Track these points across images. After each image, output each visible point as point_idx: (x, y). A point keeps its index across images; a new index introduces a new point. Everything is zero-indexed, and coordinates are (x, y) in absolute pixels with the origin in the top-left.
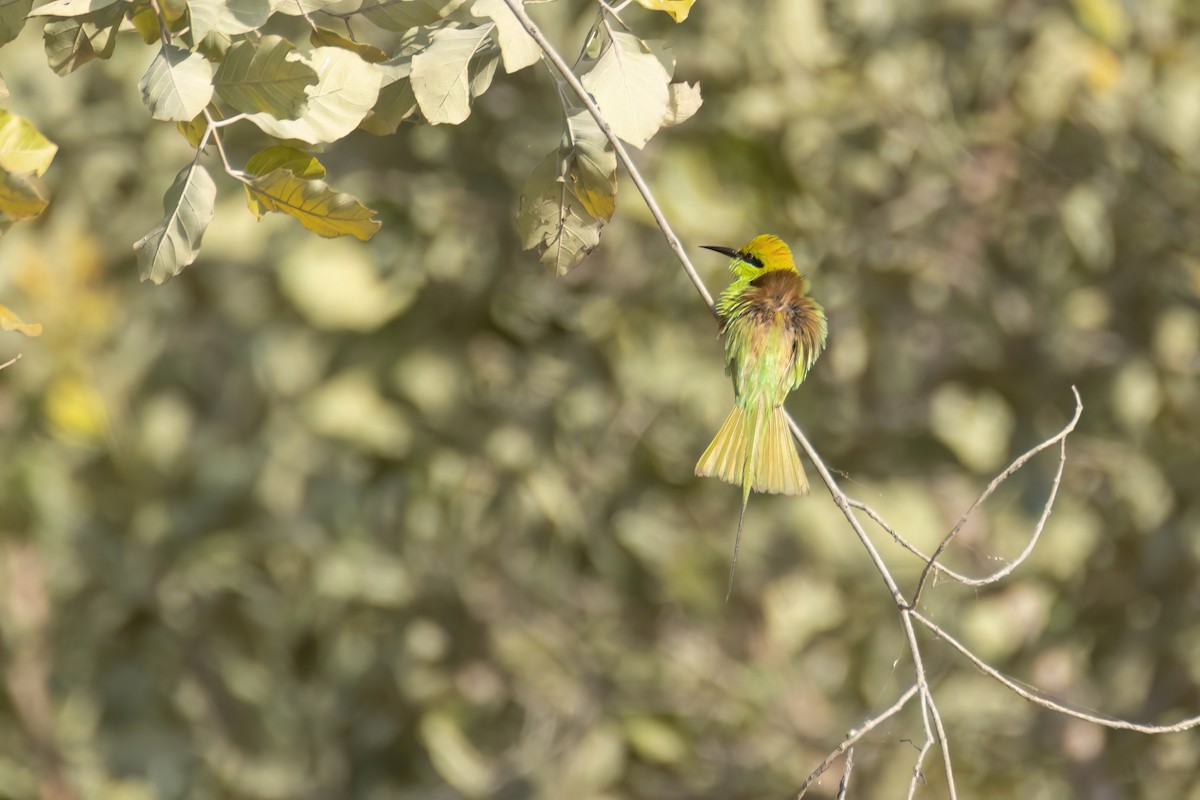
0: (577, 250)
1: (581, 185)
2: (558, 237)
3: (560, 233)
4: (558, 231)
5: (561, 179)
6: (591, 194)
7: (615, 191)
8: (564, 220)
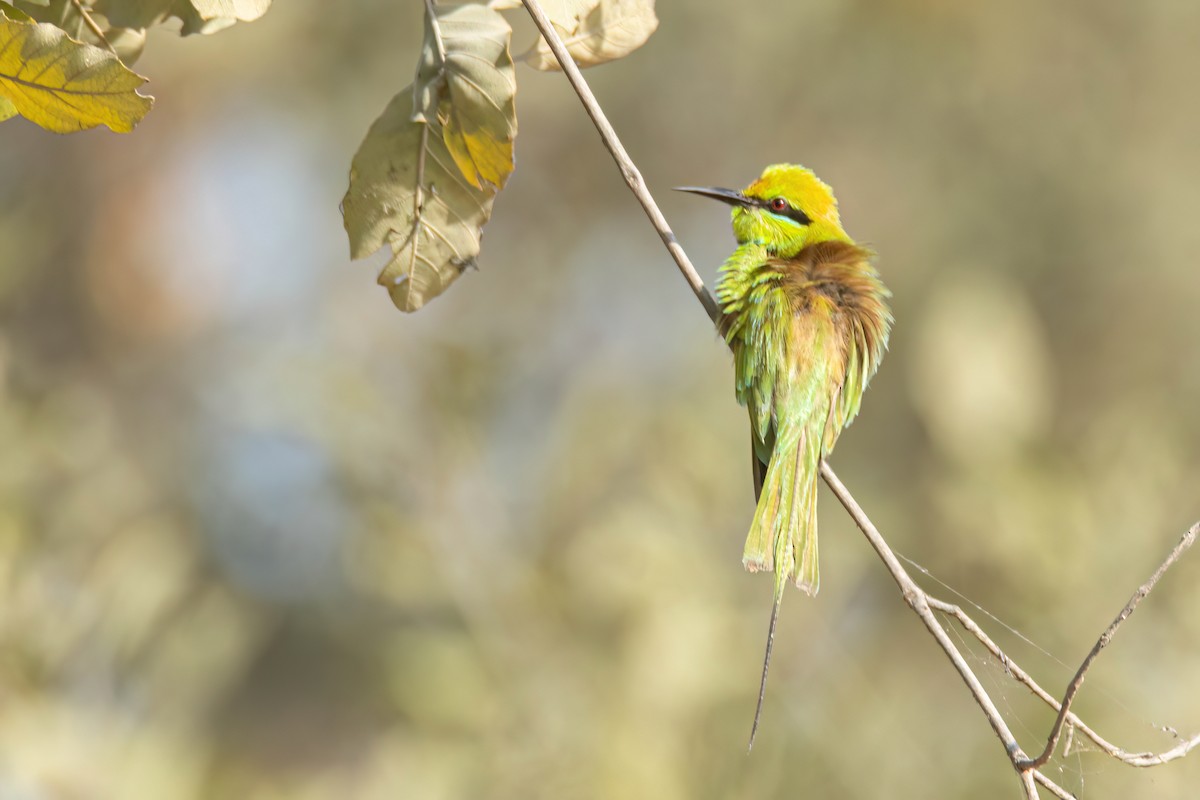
0: (441, 262)
1: (456, 128)
2: (410, 239)
3: (413, 232)
4: (410, 227)
5: (421, 118)
6: (470, 140)
7: (513, 133)
8: (420, 208)
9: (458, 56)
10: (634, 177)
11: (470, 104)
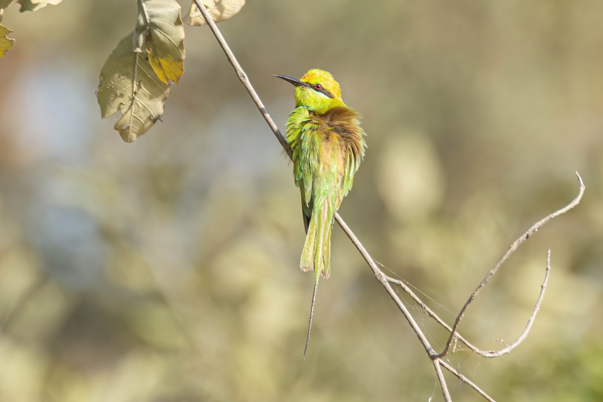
0: (145, 118)
1: (155, 55)
2: (130, 107)
3: (132, 104)
4: (131, 102)
5: (139, 50)
6: (162, 61)
7: (184, 57)
8: (135, 93)
9: (155, 20)
10: (244, 77)
11: (162, 44)
